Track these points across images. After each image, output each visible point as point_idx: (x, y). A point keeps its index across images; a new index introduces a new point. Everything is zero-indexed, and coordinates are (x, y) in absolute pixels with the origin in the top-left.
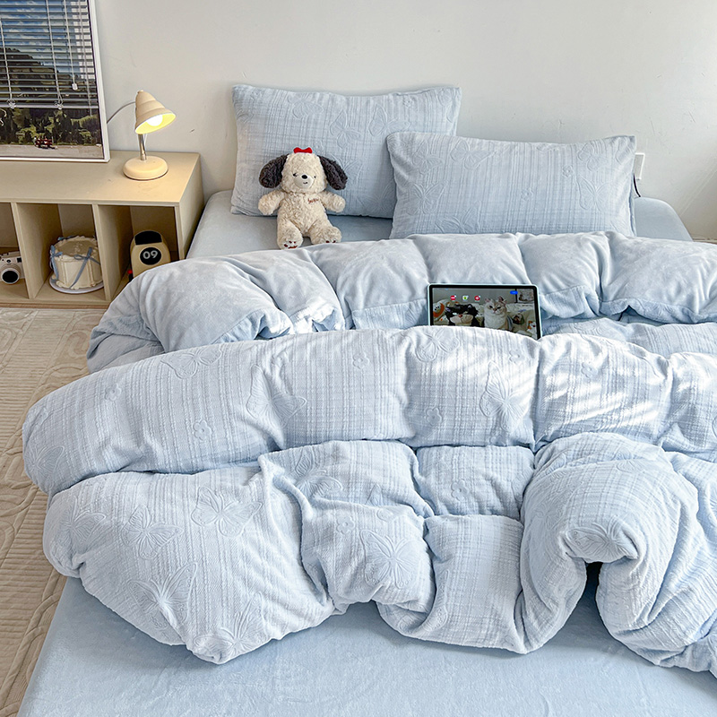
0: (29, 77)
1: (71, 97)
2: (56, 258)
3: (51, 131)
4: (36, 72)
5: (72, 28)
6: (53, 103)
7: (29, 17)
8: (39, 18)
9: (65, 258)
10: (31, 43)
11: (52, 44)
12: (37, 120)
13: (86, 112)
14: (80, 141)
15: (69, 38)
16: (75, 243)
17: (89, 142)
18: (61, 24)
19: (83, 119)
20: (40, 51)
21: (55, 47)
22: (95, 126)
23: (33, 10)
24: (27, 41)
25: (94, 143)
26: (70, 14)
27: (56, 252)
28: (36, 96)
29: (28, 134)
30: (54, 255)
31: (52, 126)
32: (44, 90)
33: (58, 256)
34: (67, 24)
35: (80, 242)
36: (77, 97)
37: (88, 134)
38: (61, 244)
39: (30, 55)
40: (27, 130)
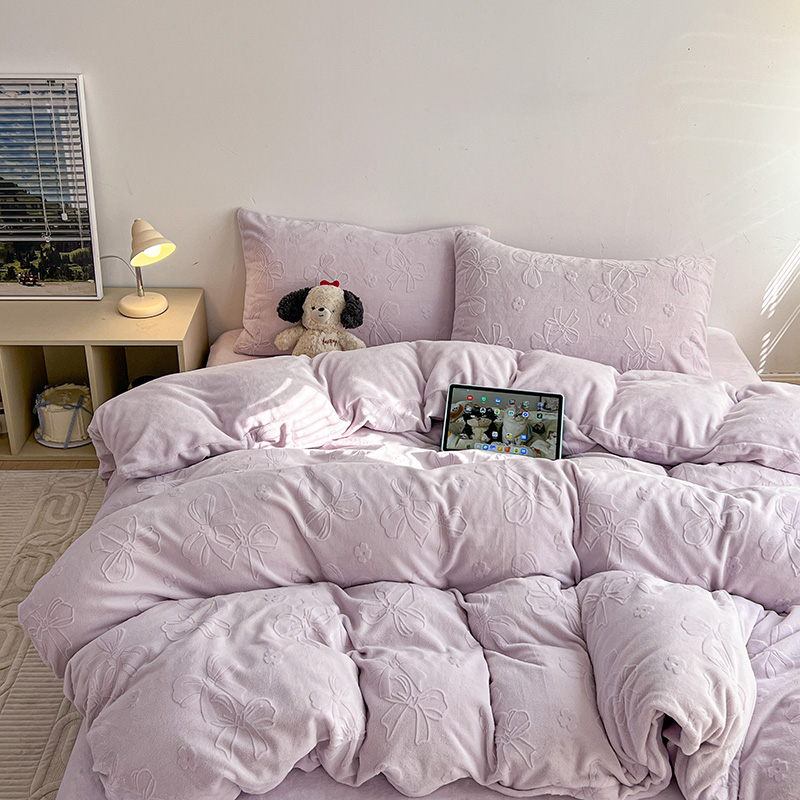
0: (14, 207)
1: (60, 228)
2: (42, 408)
3: (37, 266)
4: (21, 201)
5: (62, 152)
6: (39, 235)
7: (15, 141)
8: (25, 142)
9: (53, 407)
10: (16, 170)
11: (40, 171)
12: (23, 254)
13: (77, 245)
14: (70, 276)
15: (58, 163)
16: (64, 391)
17: (79, 278)
18: (50, 148)
19: (74, 252)
20: (26, 178)
21: (44, 174)
22: (87, 260)
23: (18, 134)
24: (12, 167)
25: (85, 279)
26: (60, 137)
27: (43, 401)
28: (21, 228)
29: (11, 270)
30: (40, 405)
31: (39, 260)
32: (30, 221)
33: (45, 406)
34: (57, 148)
35: (69, 390)
36: (67, 228)
37: (79, 269)
38: (47, 392)
39: (15, 183)
40: (10, 265)
